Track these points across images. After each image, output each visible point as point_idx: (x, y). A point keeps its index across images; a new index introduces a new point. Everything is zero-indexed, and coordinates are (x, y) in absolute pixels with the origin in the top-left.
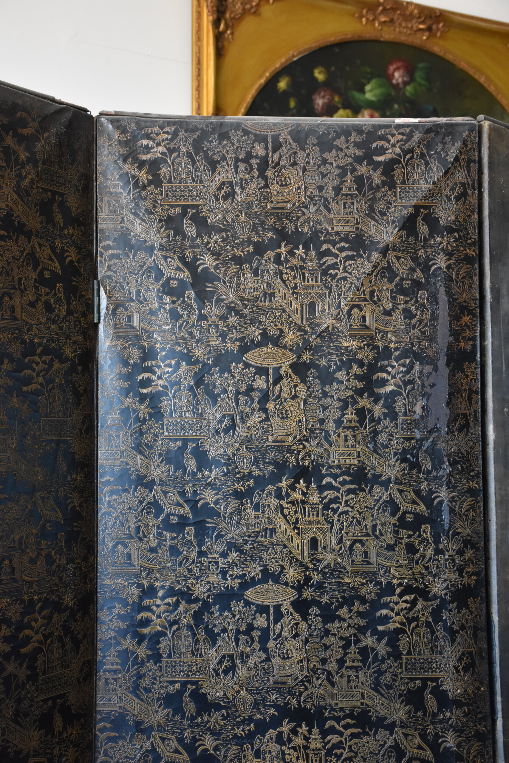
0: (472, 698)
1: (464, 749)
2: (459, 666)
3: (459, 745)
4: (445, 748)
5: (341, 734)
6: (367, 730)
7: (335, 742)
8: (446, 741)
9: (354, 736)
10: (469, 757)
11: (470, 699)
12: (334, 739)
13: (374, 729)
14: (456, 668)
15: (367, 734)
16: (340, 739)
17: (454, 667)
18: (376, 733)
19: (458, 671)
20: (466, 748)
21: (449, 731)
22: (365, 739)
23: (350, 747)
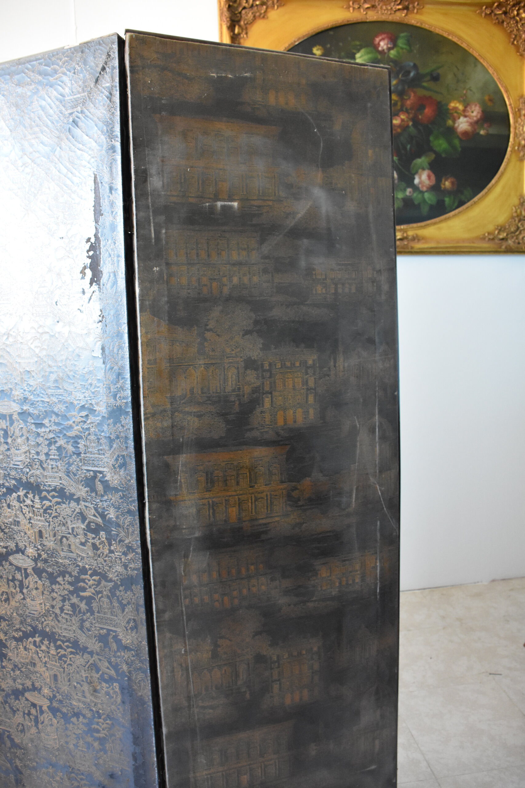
0: (125, 487)
1: (120, 520)
2: (115, 464)
3: (117, 517)
4: (109, 518)
5: (51, 501)
6: (64, 501)
7: (48, 506)
8: (109, 514)
9: (58, 503)
10: (124, 525)
11: (123, 488)
12: (47, 503)
13: (68, 501)
14: (113, 466)
15: (64, 503)
16: (50, 504)
17: (112, 465)
18: (69, 503)
19: (115, 468)
20: (122, 519)
21: (111, 507)
22: (64, 506)
23: (56, 510)
